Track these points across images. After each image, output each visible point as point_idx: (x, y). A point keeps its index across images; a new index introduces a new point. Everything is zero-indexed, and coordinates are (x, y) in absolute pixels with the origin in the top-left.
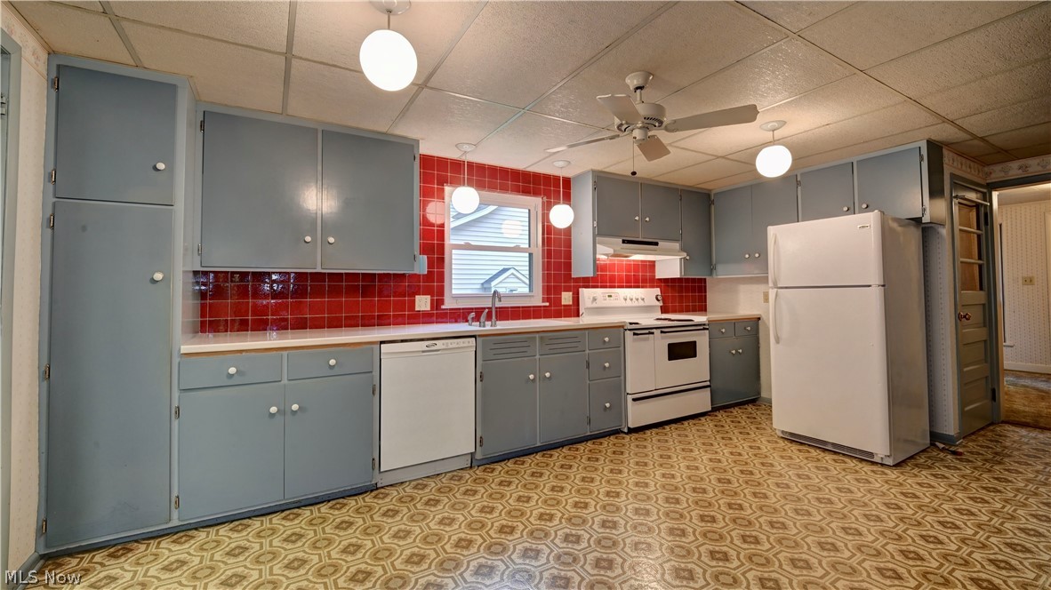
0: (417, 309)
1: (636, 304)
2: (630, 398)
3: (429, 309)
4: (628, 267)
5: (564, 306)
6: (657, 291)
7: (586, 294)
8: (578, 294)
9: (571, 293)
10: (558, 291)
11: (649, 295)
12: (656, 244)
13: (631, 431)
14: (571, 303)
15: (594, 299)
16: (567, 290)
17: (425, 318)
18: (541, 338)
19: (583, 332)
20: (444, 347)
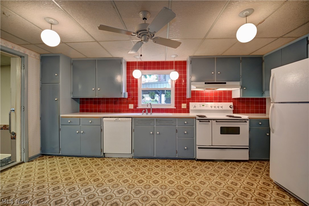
0: (129, 108)
1: (217, 109)
2: (197, 147)
3: (133, 108)
4: (216, 94)
5: (183, 109)
6: (232, 104)
7: (192, 104)
8: (189, 104)
9: (186, 104)
10: (180, 103)
11: (227, 106)
12: (225, 83)
13: (198, 160)
14: (186, 108)
15: (195, 107)
16: (184, 103)
17: (132, 111)
18: (156, 120)
19: (176, 118)
20: (121, 120)
